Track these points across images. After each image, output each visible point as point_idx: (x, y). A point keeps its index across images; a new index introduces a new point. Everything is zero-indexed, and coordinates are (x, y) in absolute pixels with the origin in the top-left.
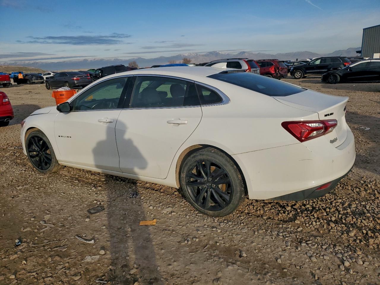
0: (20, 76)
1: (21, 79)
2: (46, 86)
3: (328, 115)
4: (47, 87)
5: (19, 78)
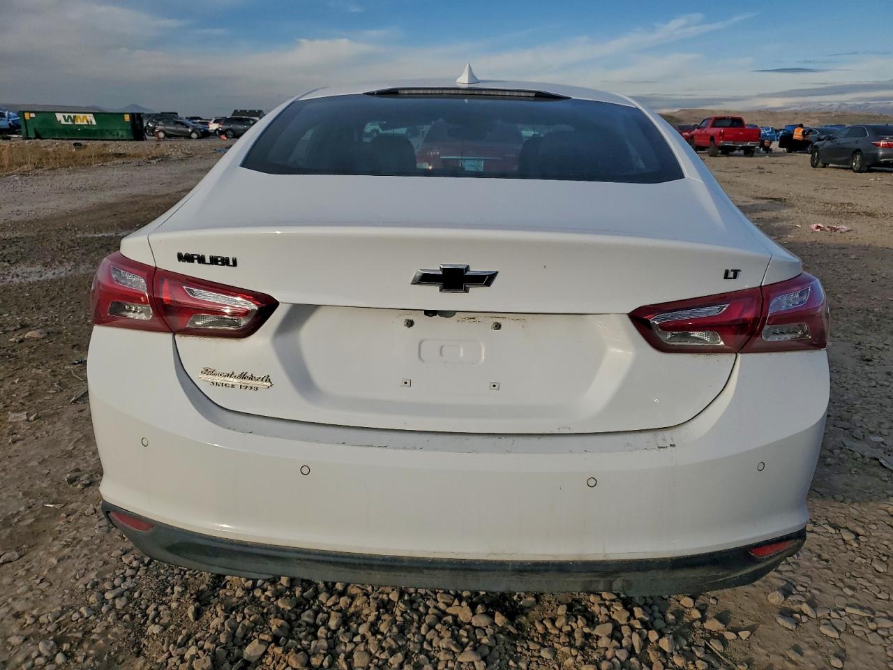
0: (798, 134)
1: (796, 141)
2: (812, 159)
3: (201, 260)
4: (814, 161)
5: (795, 137)
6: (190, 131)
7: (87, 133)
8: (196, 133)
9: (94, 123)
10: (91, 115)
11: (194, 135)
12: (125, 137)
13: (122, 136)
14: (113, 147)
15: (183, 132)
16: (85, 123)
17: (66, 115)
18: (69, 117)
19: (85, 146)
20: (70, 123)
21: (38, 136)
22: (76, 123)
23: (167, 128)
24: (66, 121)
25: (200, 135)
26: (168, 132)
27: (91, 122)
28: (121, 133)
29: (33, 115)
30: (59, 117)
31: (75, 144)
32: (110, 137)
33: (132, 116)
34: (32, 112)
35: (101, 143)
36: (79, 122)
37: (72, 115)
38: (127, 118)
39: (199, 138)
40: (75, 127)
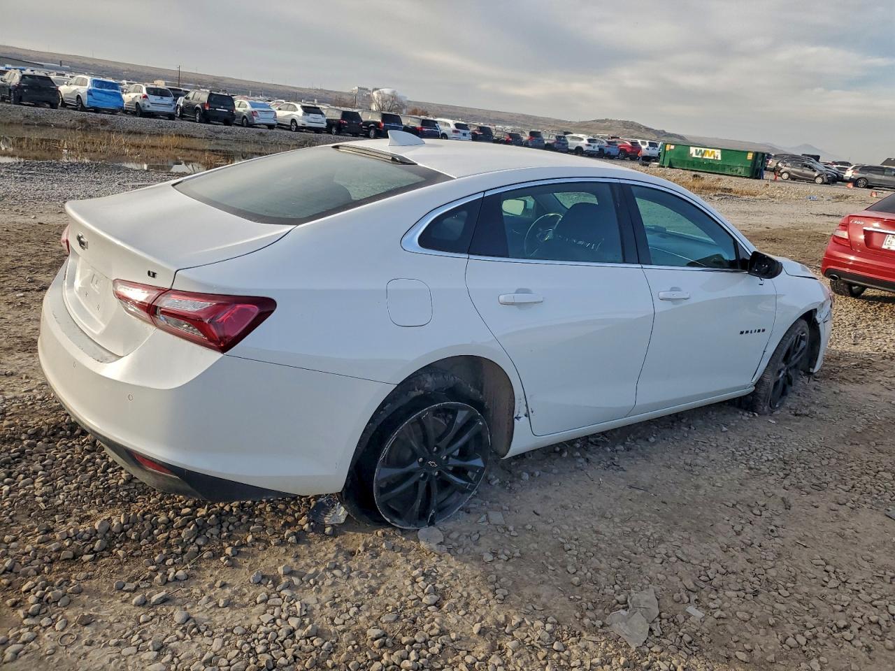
6: (816, 175)
7: (711, 167)
8: (823, 178)
9: (719, 158)
10: (719, 151)
11: (819, 180)
12: (742, 174)
13: (740, 173)
14: (726, 182)
15: (810, 176)
16: (712, 158)
17: (699, 149)
18: (701, 151)
19: (703, 178)
20: (700, 156)
21: (671, 166)
22: (704, 157)
23: (793, 169)
24: (697, 154)
25: (826, 181)
26: (792, 174)
27: (717, 157)
28: (740, 170)
29: (672, 147)
30: (693, 150)
31: (695, 176)
32: (729, 173)
33: (756, 154)
34: (673, 144)
35: (717, 176)
36: (707, 157)
37: (703, 149)
38: (750, 156)
39: (823, 183)
40: (702, 161)
